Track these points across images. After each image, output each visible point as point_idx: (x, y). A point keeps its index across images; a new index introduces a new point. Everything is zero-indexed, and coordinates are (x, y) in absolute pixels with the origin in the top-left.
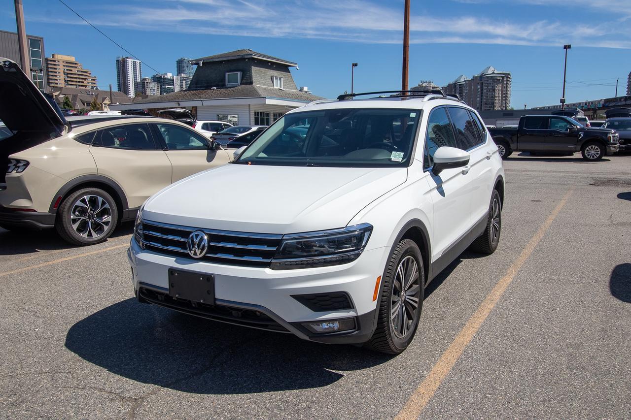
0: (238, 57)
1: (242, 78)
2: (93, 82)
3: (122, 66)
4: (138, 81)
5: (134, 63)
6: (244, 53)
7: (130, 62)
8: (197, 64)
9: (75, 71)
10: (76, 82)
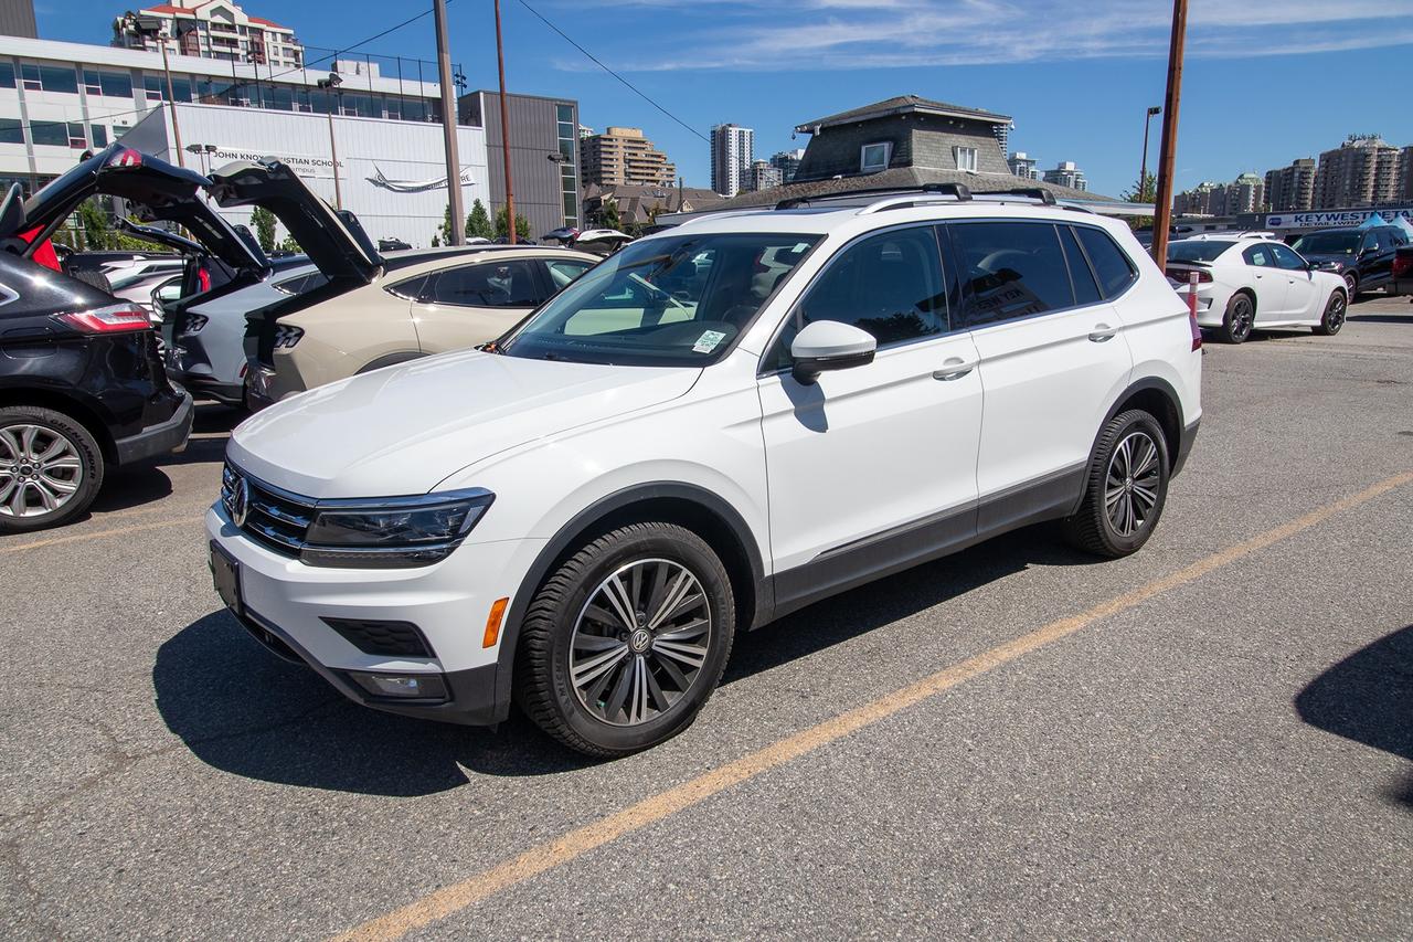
0: (886, 113)
1: (893, 156)
2: (670, 173)
3: (719, 141)
4: (746, 167)
5: (741, 134)
6: (902, 103)
7: (734, 132)
8: (811, 131)
9: (641, 155)
10: (643, 174)
